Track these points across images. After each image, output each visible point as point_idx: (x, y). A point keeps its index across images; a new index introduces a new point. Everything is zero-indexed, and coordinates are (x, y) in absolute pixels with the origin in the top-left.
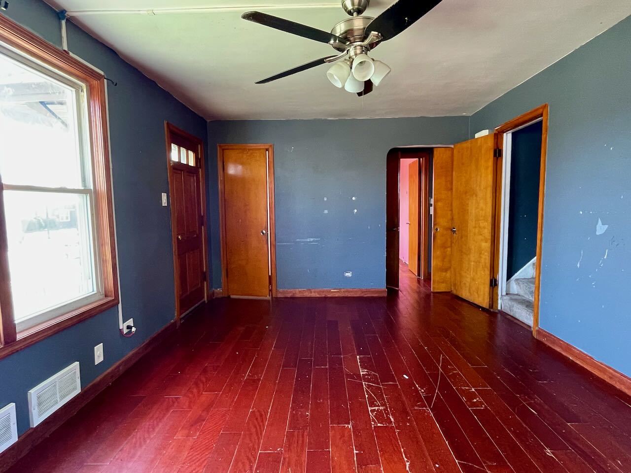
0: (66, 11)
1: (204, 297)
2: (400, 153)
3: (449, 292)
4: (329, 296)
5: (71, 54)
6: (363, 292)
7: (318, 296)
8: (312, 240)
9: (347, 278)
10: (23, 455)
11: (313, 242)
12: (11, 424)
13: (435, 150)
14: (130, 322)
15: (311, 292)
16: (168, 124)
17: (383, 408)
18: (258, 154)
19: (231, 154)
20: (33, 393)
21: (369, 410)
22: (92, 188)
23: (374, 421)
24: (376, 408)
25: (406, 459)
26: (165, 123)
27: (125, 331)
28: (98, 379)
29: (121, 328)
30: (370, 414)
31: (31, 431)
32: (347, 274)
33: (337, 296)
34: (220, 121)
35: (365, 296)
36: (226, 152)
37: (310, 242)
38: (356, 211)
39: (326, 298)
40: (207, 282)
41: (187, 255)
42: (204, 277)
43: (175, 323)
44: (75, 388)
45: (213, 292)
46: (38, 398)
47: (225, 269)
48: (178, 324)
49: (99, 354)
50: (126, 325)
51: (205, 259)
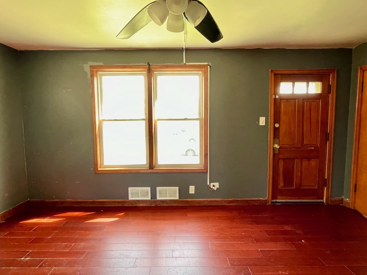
0: (183, 48)
1: (323, 199)
5: (187, 64)
10: (153, 205)
16: (271, 71)
20: (158, 189)
27: (212, 187)
28: (190, 200)
29: (208, 184)
31: (156, 200)
40: (328, 189)
41: (295, 160)
42: (324, 183)
43: (266, 201)
44: (176, 197)
45: (342, 200)
46: (159, 191)
47: (354, 183)
48: (270, 203)
49: (192, 190)
50: (212, 184)
51: (329, 169)
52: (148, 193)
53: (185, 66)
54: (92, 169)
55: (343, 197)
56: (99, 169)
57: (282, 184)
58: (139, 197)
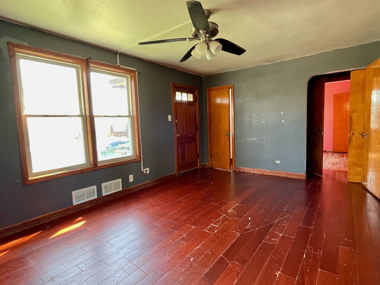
0: (118, 51)
1: (198, 166)
2: (324, 78)
3: (360, 183)
4: (265, 174)
5: (121, 66)
6: (288, 174)
7: (258, 173)
8: (255, 139)
9: (277, 164)
10: (99, 203)
11: (256, 140)
12: (95, 192)
13: (351, 73)
14: (148, 169)
15: (254, 171)
16: (172, 83)
17: (218, 226)
18: (225, 91)
19: (213, 93)
20: (103, 185)
21: (211, 225)
22: (132, 115)
23: (207, 229)
24: (215, 225)
26: (171, 83)
27: (145, 172)
28: (130, 188)
29: (142, 170)
31: (102, 197)
32: (277, 162)
33: (270, 174)
34: (209, 76)
35: (289, 177)
36: (211, 92)
37: (254, 140)
38: (283, 121)
39: (263, 175)
40: (199, 159)
41: (186, 144)
42: (198, 156)
43: (175, 175)
44: (119, 188)
45: (205, 164)
46: (105, 187)
47: (210, 153)
48: (177, 176)
49: (131, 178)
50: (145, 170)
51: (199, 147)
52: (94, 192)
53: (118, 68)
54: (18, 181)
55: (205, 163)
56: (30, 179)
57: (181, 161)
58: (85, 199)
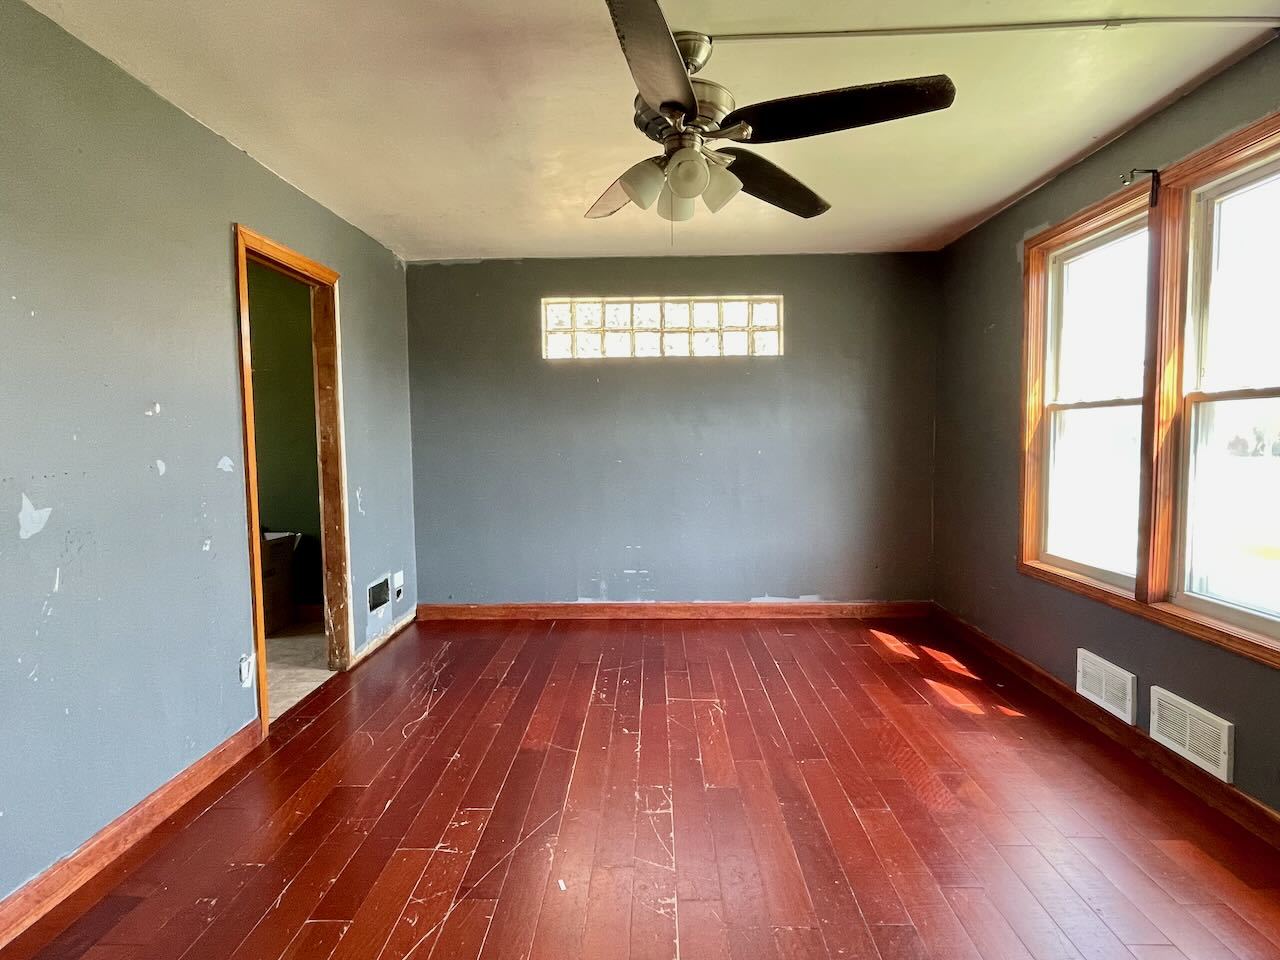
17: (648, 811)
21: (671, 809)
23: (668, 793)
24: (658, 811)
25: (639, 754)
30: (671, 802)
44: (1216, 763)
46: (1160, 705)
52: (1125, 694)
56: (1028, 562)
58: (1101, 696)
